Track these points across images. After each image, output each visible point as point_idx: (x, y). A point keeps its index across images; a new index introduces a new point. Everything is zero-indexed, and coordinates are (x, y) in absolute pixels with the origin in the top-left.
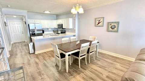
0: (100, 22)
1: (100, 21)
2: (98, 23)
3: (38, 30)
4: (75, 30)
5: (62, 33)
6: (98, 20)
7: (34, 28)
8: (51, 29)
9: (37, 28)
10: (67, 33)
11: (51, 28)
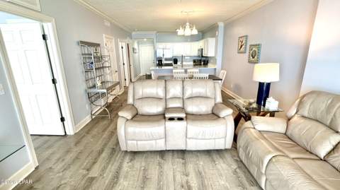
1: (242, 42)
2: (241, 47)
5: (204, 65)
7: (162, 56)
8: (189, 58)
9: (165, 57)
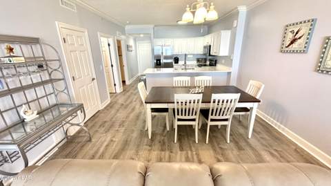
0: (298, 36)
1: (297, 33)
2: (292, 42)
3: (166, 58)
4: (232, 60)
5: (210, 65)
6: (292, 32)
8: (192, 56)
9: (164, 54)
10: (218, 66)
11: (194, 55)
